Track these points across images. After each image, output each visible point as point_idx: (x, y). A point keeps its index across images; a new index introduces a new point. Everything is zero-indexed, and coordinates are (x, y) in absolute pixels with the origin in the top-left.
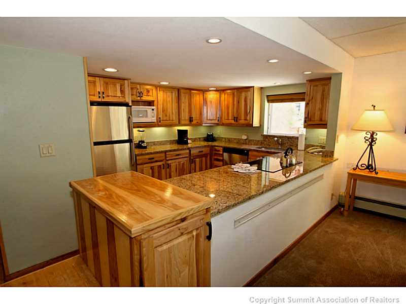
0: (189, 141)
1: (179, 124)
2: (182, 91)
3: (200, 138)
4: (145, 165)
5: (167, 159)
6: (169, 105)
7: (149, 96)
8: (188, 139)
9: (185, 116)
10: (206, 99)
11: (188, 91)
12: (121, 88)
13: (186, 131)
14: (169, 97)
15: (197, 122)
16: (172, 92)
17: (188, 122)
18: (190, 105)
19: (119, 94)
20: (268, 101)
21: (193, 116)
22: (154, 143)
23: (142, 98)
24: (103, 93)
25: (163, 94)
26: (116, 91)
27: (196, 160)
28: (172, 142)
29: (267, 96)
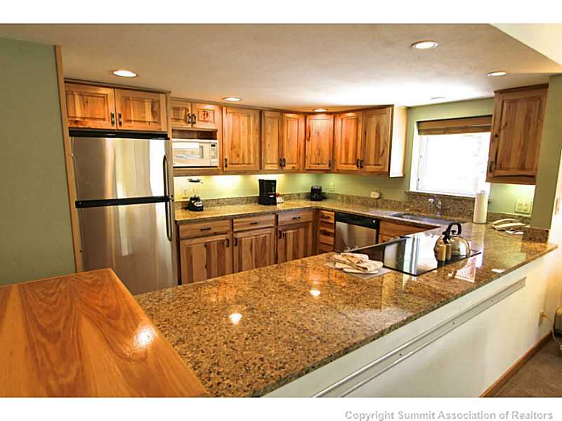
0: (278, 199)
1: (261, 169)
2: (267, 114)
3: (299, 195)
4: (195, 241)
5: (235, 230)
6: (244, 139)
7: (207, 121)
8: (276, 196)
9: (271, 156)
10: (309, 128)
11: (278, 114)
12: (152, 108)
13: (275, 181)
14: (243, 124)
15: (294, 168)
16: (249, 116)
17: (276, 167)
18: (280, 139)
19: (149, 117)
20: (420, 132)
21: (287, 157)
23: (194, 126)
24: (120, 116)
25: (233, 118)
26: (144, 113)
27: (288, 232)
28: (249, 200)
29: (418, 122)
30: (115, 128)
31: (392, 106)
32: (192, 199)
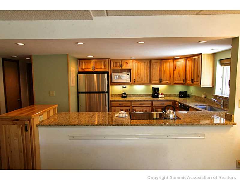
0: (160, 96)
1: (150, 83)
2: (153, 61)
3: (175, 95)
4: (117, 108)
5: (133, 106)
6: (142, 71)
7: (127, 66)
8: (159, 94)
9: (156, 78)
10: (175, 65)
11: (159, 61)
12: (104, 64)
13: (158, 88)
14: (142, 66)
15: (167, 83)
16: (145, 63)
17: (158, 82)
18: (160, 71)
19: (103, 67)
20: (221, 65)
21: (163, 78)
22: (135, 95)
23: (122, 68)
25: (138, 64)
26: (101, 66)
28: (148, 95)
29: (220, 60)
30: (93, 71)
31: (201, 54)
32: (123, 94)
